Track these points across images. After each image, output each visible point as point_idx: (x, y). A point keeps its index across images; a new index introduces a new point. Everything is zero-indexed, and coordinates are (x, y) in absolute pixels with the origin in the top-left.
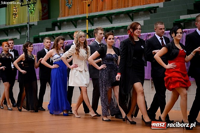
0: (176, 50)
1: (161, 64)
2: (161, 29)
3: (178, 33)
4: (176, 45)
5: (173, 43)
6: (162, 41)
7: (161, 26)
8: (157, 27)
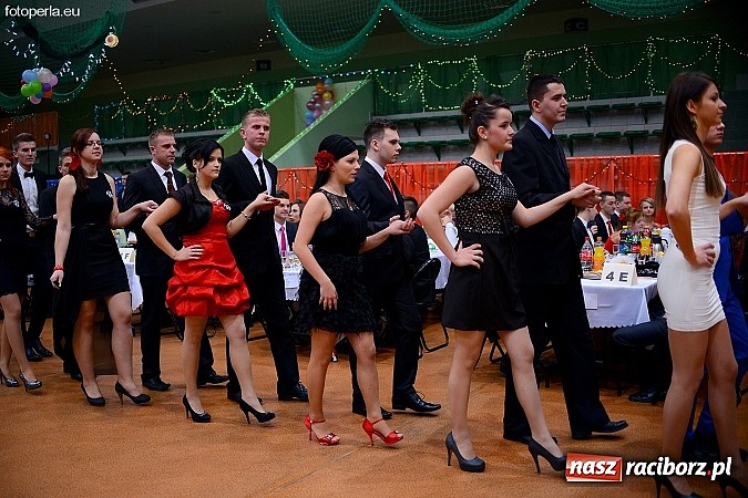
0: (204, 208)
1: (162, 246)
2: (168, 146)
3: (213, 159)
4: (204, 192)
5: (194, 185)
6: (170, 182)
7: (168, 137)
8: (156, 144)
